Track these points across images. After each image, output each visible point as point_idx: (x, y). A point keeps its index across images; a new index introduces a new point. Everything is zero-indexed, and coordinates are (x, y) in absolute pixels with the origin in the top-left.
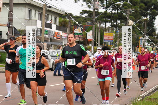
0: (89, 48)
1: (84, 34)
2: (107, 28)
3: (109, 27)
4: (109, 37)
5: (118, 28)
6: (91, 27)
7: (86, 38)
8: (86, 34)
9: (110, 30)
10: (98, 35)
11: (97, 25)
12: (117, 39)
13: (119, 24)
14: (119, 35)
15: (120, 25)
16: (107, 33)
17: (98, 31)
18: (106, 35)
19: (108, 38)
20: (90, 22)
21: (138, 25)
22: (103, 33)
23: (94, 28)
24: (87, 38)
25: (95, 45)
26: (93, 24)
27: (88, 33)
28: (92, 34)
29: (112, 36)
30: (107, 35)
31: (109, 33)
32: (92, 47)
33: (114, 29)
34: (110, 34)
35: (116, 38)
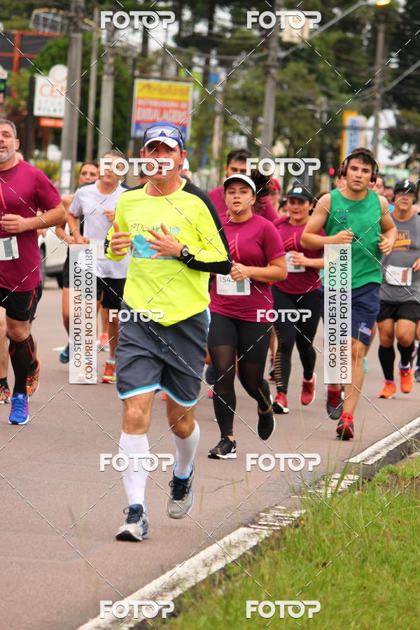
0: (47, 168)
1: (14, 88)
2: (157, 53)
3: (165, 46)
4: (168, 109)
5: (219, 53)
6: (62, 42)
7: (25, 113)
8: (26, 85)
9: (172, 70)
10: (98, 94)
11: (95, 35)
12: (209, 122)
13: (224, 29)
14: (226, 99)
15: (228, 35)
16: (152, 82)
17: (100, 68)
18: (145, 93)
19: (161, 115)
20: (55, 15)
21: (340, 41)
22: (133, 84)
23: (76, 53)
24: (37, 112)
25: (81, 157)
26: (73, 24)
27: (40, 80)
28: (65, 84)
29: (184, 106)
30: (156, 95)
31: (165, 84)
32: (67, 165)
33: (196, 60)
34: (169, 90)
35: (203, 117)
